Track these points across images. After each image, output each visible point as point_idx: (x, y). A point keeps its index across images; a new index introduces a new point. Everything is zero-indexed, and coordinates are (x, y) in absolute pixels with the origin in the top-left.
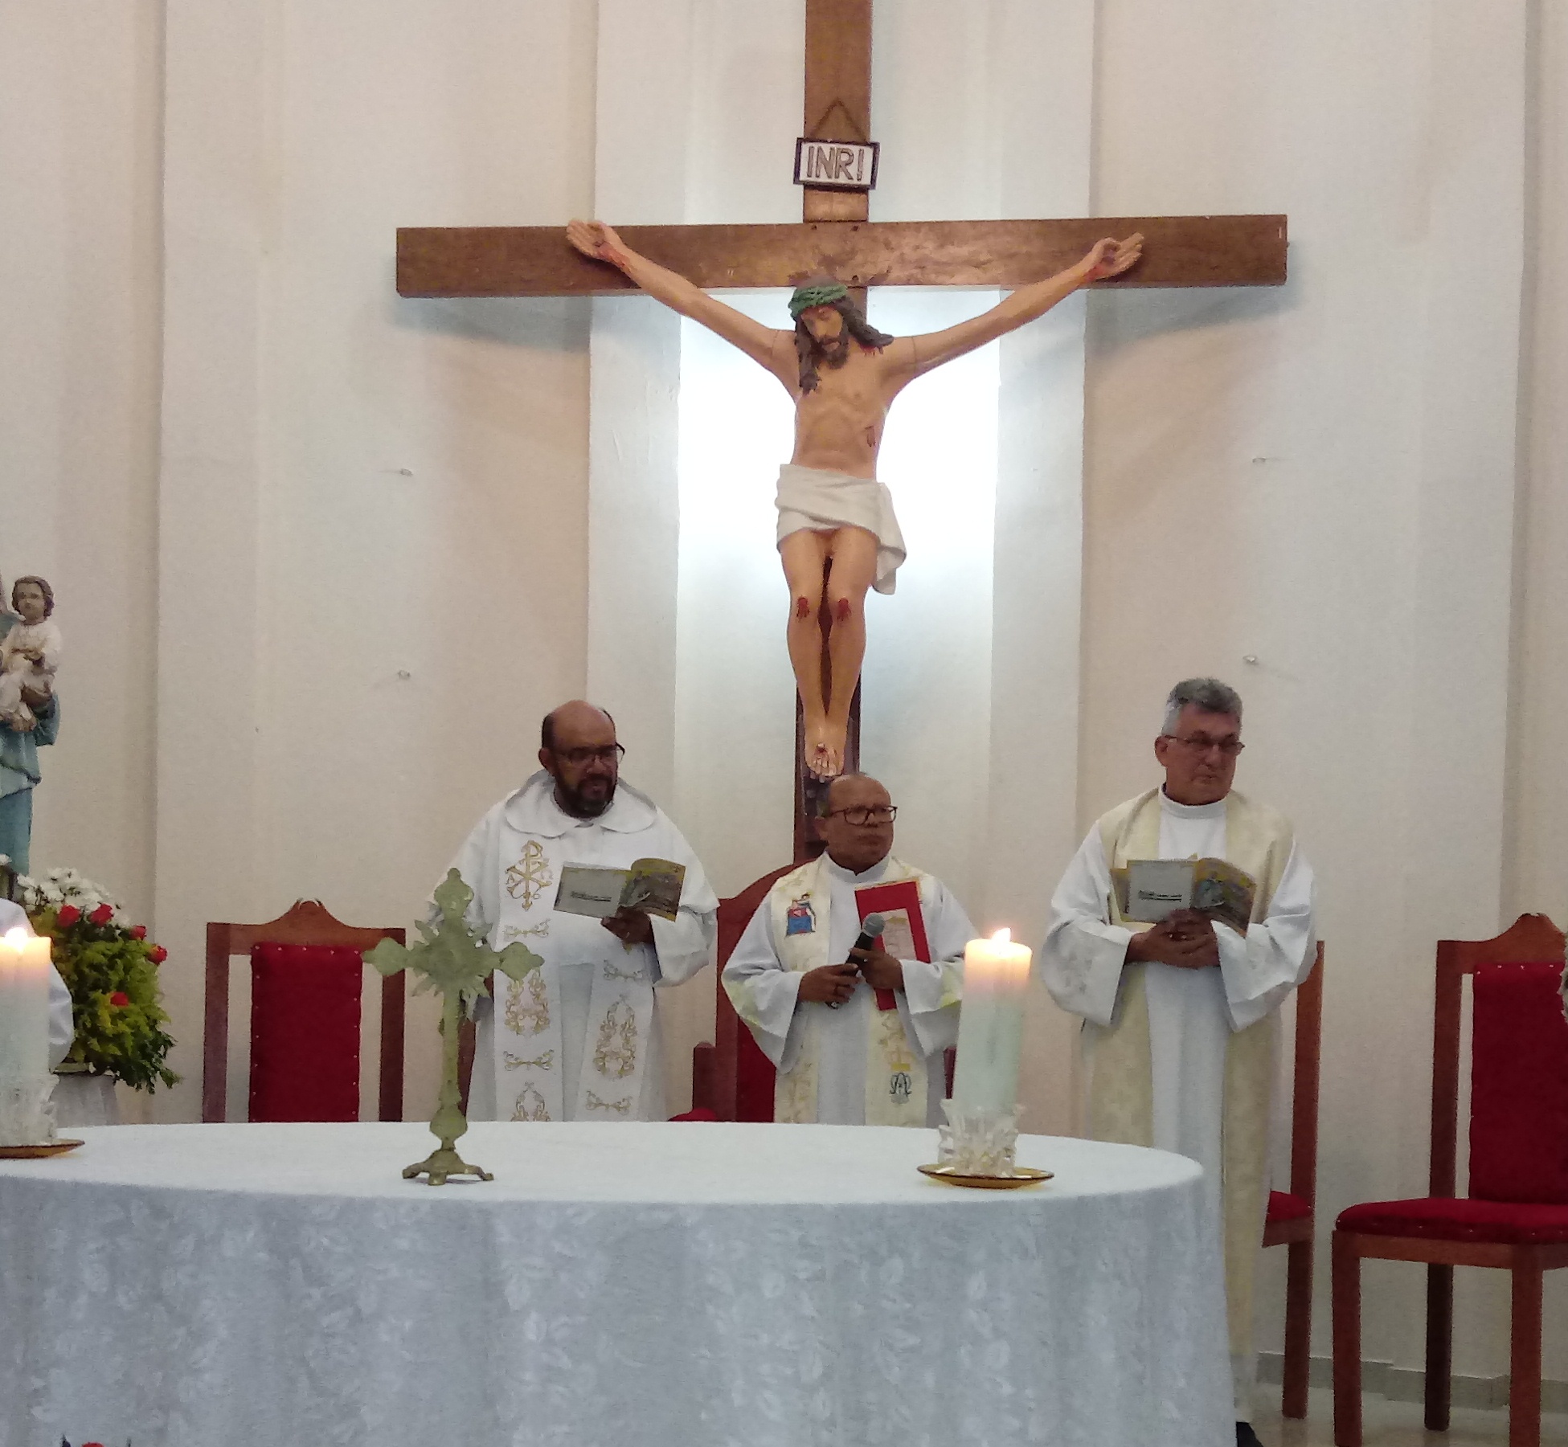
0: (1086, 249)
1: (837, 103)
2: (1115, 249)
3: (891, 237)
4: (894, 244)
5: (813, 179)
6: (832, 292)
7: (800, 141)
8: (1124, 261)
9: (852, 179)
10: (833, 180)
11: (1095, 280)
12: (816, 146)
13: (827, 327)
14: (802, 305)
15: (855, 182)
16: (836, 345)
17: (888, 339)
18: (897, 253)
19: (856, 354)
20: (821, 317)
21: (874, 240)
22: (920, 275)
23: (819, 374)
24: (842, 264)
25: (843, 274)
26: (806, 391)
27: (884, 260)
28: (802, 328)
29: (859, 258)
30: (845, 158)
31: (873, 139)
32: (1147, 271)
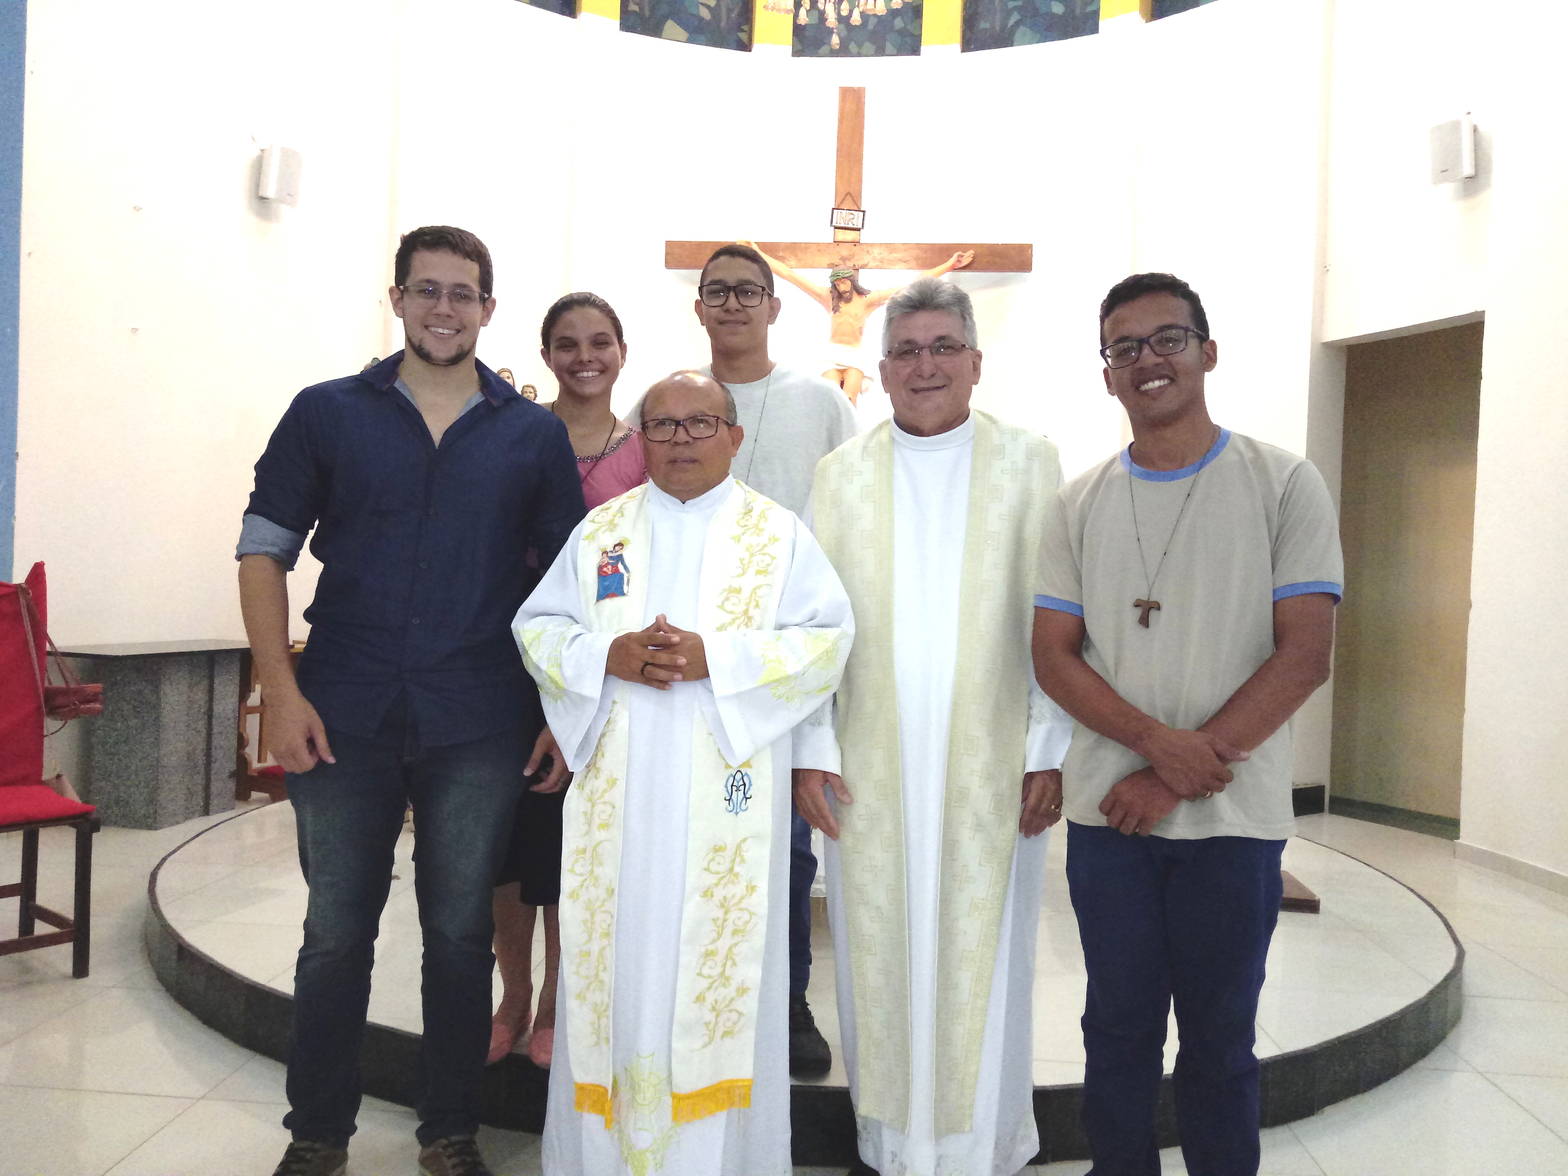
0: (950, 256)
1: (848, 194)
2: (962, 256)
3: (870, 249)
4: (871, 252)
5: (838, 225)
6: (848, 273)
7: (833, 209)
8: (965, 261)
9: (854, 225)
10: (846, 226)
11: (954, 269)
12: (840, 211)
13: (845, 287)
14: (835, 278)
15: (855, 227)
16: (848, 294)
17: (869, 292)
18: (872, 256)
19: (856, 298)
20: (843, 283)
21: (863, 250)
22: (882, 265)
23: (841, 305)
24: (849, 260)
25: (850, 264)
26: (835, 312)
27: (866, 259)
28: (834, 287)
29: (856, 257)
30: (851, 216)
31: (862, 209)
32: (975, 265)
